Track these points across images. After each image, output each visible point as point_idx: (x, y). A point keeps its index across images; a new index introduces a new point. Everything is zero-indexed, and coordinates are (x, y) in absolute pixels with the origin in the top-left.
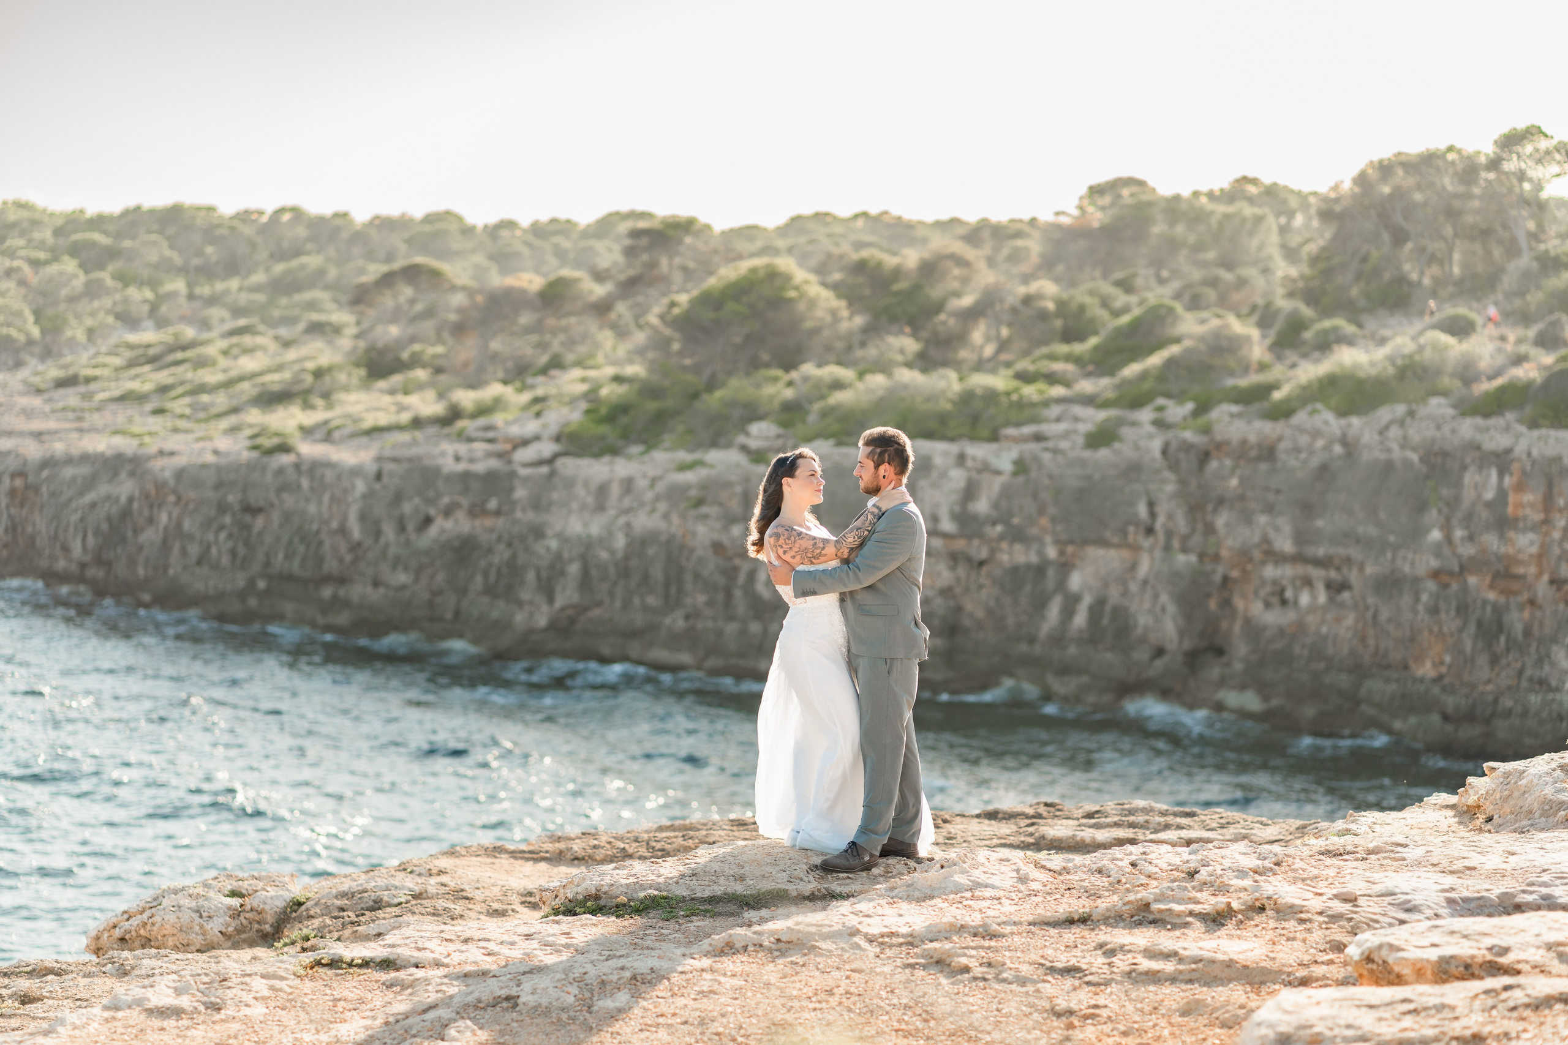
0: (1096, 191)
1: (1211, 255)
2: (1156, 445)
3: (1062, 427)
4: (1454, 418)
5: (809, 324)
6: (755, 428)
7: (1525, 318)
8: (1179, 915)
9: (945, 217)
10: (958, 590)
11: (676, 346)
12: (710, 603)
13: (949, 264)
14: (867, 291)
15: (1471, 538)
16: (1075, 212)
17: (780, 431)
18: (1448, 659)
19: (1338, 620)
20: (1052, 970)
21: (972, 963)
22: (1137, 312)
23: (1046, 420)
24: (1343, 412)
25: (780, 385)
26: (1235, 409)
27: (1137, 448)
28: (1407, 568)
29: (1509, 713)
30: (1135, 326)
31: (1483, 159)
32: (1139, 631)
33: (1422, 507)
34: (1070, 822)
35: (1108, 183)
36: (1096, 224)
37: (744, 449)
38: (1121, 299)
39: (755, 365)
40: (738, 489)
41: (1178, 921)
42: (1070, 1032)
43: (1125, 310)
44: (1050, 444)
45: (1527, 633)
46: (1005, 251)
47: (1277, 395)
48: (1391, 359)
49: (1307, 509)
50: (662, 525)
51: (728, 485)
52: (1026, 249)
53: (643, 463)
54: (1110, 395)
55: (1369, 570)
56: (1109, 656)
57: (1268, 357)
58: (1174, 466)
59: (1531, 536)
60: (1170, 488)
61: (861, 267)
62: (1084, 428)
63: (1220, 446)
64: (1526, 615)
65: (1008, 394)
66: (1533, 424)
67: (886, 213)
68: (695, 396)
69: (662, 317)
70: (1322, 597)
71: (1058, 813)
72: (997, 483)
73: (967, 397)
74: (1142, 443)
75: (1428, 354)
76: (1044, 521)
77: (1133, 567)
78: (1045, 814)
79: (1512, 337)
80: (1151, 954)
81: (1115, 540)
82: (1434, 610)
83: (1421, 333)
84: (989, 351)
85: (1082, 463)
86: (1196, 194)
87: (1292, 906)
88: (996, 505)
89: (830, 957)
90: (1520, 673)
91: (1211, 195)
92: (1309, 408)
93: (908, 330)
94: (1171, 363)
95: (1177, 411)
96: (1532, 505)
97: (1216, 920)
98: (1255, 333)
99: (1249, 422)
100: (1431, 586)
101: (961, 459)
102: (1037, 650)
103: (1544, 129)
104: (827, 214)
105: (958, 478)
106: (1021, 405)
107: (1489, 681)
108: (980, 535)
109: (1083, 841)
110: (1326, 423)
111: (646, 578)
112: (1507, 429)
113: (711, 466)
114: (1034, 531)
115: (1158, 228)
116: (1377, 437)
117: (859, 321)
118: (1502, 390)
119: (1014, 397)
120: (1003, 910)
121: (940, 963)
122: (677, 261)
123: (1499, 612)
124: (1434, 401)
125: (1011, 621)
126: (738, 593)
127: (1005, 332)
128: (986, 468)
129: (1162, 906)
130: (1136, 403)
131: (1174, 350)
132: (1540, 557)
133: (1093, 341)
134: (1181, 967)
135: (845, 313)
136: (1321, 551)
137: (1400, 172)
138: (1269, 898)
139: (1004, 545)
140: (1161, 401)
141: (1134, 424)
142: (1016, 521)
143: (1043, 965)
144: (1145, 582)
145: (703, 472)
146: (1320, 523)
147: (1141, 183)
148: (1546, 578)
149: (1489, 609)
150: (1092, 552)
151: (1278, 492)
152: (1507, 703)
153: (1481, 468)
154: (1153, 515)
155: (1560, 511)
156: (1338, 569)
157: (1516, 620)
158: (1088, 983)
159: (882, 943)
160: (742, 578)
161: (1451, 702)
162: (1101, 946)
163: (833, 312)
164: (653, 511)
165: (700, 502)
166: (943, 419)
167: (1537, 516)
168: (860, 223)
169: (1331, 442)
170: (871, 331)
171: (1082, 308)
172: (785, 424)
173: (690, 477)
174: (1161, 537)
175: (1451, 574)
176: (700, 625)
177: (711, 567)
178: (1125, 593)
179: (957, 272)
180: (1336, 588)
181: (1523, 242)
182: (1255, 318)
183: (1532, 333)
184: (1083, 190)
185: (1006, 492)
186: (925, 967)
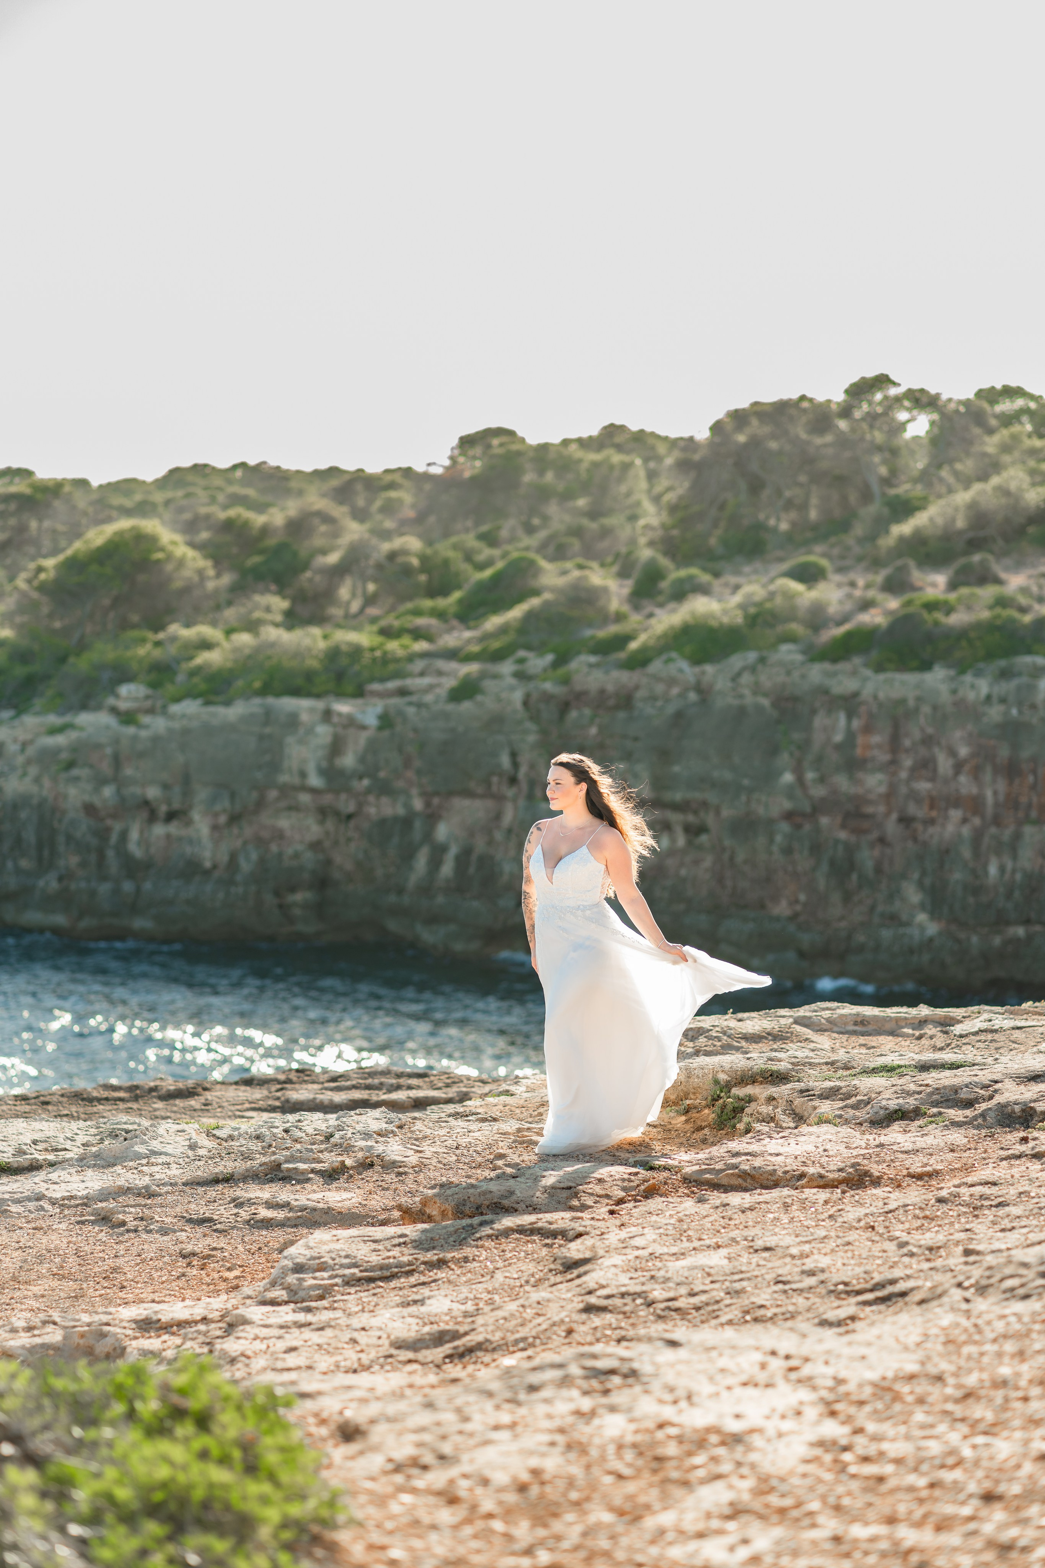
0: (467, 442)
1: (582, 502)
2: (518, 696)
3: (426, 681)
4: (803, 663)
5: (178, 584)
6: (124, 690)
7: (876, 563)
8: (303, 1172)
9: (323, 466)
10: (327, 844)
11: (45, 610)
12: (83, 864)
13: (316, 521)
14: (235, 550)
15: (822, 780)
16: (447, 463)
17: (149, 692)
18: (802, 897)
19: (697, 862)
20: (190, 1221)
21: (129, 1218)
22: (500, 565)
23: (410, 675)
24: (697, 660)
25: (149, 646)
26: (593, 659)
27: (499, 700)
28: (761, 811)
29: (861, 949)
30: (497, 579)
31: (834, 407)
32: (505, 878)
33: (774, 751)
34: (316, 1086)
35: (477, 433)
36: (467, 474)
37: (114, 710)
38: (486, 552)
39: (125, 625)
40: (109, 751)
41: (301, 1177)
42: (188, 1269)
43: (489, 563)
44: (414, 698)
45: (878, 870)
46: (378, 503)
47: (634, 645)
48: (742, 607)
49: (665, 756)
50: (34, 789)
51: (98, 746)
52: (400, 501)
53: (14, 727)
54: (475, 648)
55: (726, 813)
56: (475, 904)
57: (626, 608)
58: (535, 717)
59: (879, 776)
60: (532, 738)
61: (229, 525)
62: (450, 683)
63: (580, 697)
64: (876, 852)
65: (372, 649)
66: (879, 668)
67: (264, 463)
68: (63, 659)
69: (29, 581)
70: (681, 841)
71: (306, 1078)
72: (363, 738)
73: (334, 654)
74: (504, 695)
75: (779, 600)
76: (410, 774)
77: (498, 817)
78: (295, 1079)
79: (861, 582)
80: (270, 1205)
81: (480, 790)
82: (788, 851)
83: (772, 580)
84: (355, 606)
85: (446, 716)
86: (566, 442)
87: (394, 1162)
88: (362, 760)
89: (19, 1218)
90: (872, 908)
91: (580, 441)
92: (664, 657)
93: (273, 587)
94: (530, 616)
95: (538, 663)
96: (879, 746)
97: (331, 1175)
98: (612, 584)
99: (607, 672)
100: (785, 827)
101: (327, 715)
102: (406, 900)
103: (892, 377)
104: (206, 466)
105: (324, 733)
106: (386, 660)
107: (842, 918)
108: (348, 790)
109: (322, 1102)
110: (681, 671)
111: (18, 841)
112: (854, 673)
113: (82, 729)
114: (400, 784)
115: (529, 477)
116: (729, 684)
117: (227, 579)
118: (849, 635)
119: (378, 654)
120: (169, 1173)
121: (104, 1219)
122: (47, 524)
123: (850, 850)
124: (785, 647)
125: (379, 872)
126: (110, 854)
127: (371, 587)
128: (351, 722)
129: (291, 1166)
130: (498, 656)
131: (534, 602)
132: (889, 796)
133: (457, 595)
134: (291, 1214)
135: (211, 572)
136: (678, 796)
137: (755, 422)
138: (378, 1156)
139: (371, 798)
140: (522, 653)
141: (496, 676)
142: (382, 774)
143: (183, 1217)
144: (509, 831)
145: (73, 735)
146: (676, 769)
147: (511, 433)
148: (894, 816)
149: (840, 848)
150: (460, 803)
151: (636, 739)
152: (860, 938)
153: (830, 711)
154: (515, 765)
155: (907, 751)
156: (696, 812)
157: (867, 858)
158: (215, 1231)
159: (62, 1205)
160: (114, 838)
161: (806, 939)
162: (234, 1200)
163: (200, 572)
164: (25, 774)
165: (70, 765)
166: (309, 676)
167: (884, 757)
168: (239, 473)
169: (686, 690)
170: (239, 590)
171: (446, 562)
172: (154, 685)
173: (60, 740)
174: (524, 786)
175: (803, 815)
176: (73, 886)
177: (83, 828)
178: (491, 842)
179: (323, 528)
180: (694, 831)
181: (876, 488)
182: (615, 569)
183: (879, 578)
184: (455, 442)
185: (372, 747)
186: (93, 1223)
